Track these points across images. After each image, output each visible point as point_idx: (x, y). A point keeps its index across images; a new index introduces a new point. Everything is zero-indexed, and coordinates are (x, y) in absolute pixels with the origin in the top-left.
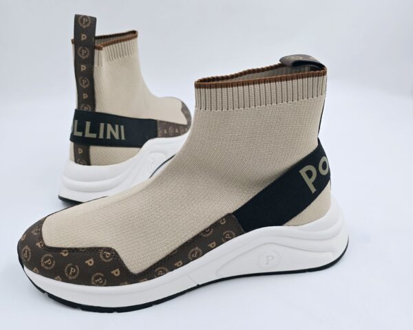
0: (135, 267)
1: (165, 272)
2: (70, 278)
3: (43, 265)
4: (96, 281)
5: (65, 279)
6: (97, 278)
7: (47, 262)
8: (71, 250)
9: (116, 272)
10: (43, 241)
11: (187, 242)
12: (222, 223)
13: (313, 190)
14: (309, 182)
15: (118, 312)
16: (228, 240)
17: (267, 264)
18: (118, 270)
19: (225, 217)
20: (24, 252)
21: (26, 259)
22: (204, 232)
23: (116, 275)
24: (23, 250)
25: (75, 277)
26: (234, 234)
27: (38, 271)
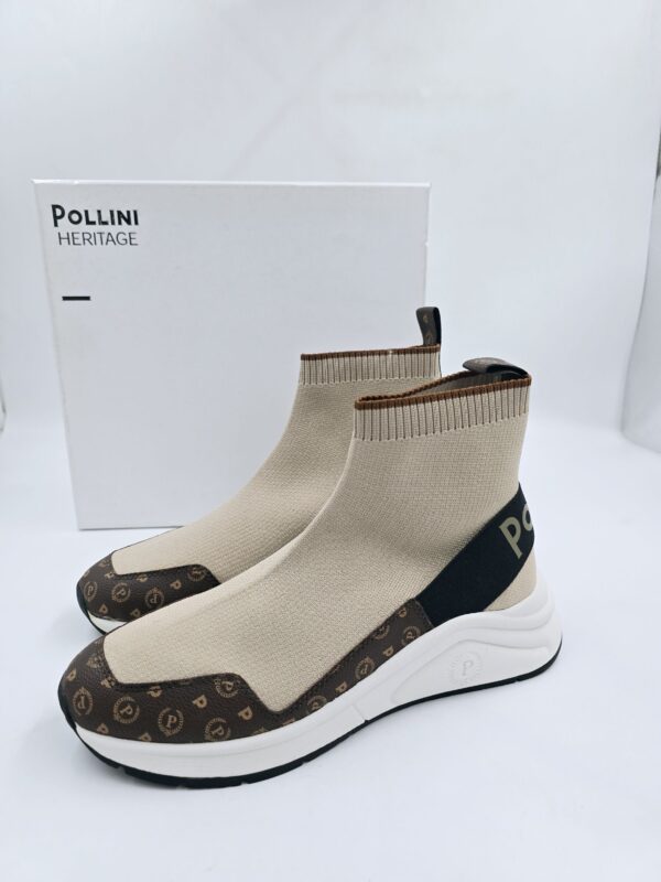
0: (276, 701)
1: (322, 704)
2: (168, 733)
3: (117, 717)
4: (214, 733)
5: (159, 738)
6: (214, 727)
7: (124, 711)
8: (165, 685)
9: (246, 714)
10: (112, 676)
11: (353, 651)
12: (401, 616)
13: (519, 554)
14: (513, 541)
15: (250, 782)
16: (411, 640)
17: (464, 674)
18: (248, 709)
19: (406, 605)
20: (79, 699)
21: (83, 711)
22: (377, 631)
23: (246, 718)
24: (75, 696)
25: (176, 731)
26: (418, 631)
27: (107, 731)
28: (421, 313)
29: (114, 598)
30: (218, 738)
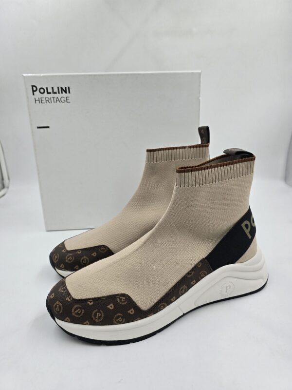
0: (144, 305)
1: (165, 307)
2: (97, 321)
3: (74, 314)
4: (117, 320)
5: (93, 323)
6: (118, 317)
7: (77, 311)
8: (94, 299)
10: (71, 296)
11: (178, 282)
12: (199, 266)
13: (250, 237)
14: (247, 231)
15: (134, 342)
16: (203, 277)
17: (226, 292)
18: (132, 309)
19: (201, 261)
20: (56, 307)
21: (58, 312)
22: (188, 273)
23: (131, 313)
24: (54, 305)
25: (100, 320)
26: (206, 273)
27: (69, 320)
28: (200, 129)
29: (67, 261)
30: (119, 323)
